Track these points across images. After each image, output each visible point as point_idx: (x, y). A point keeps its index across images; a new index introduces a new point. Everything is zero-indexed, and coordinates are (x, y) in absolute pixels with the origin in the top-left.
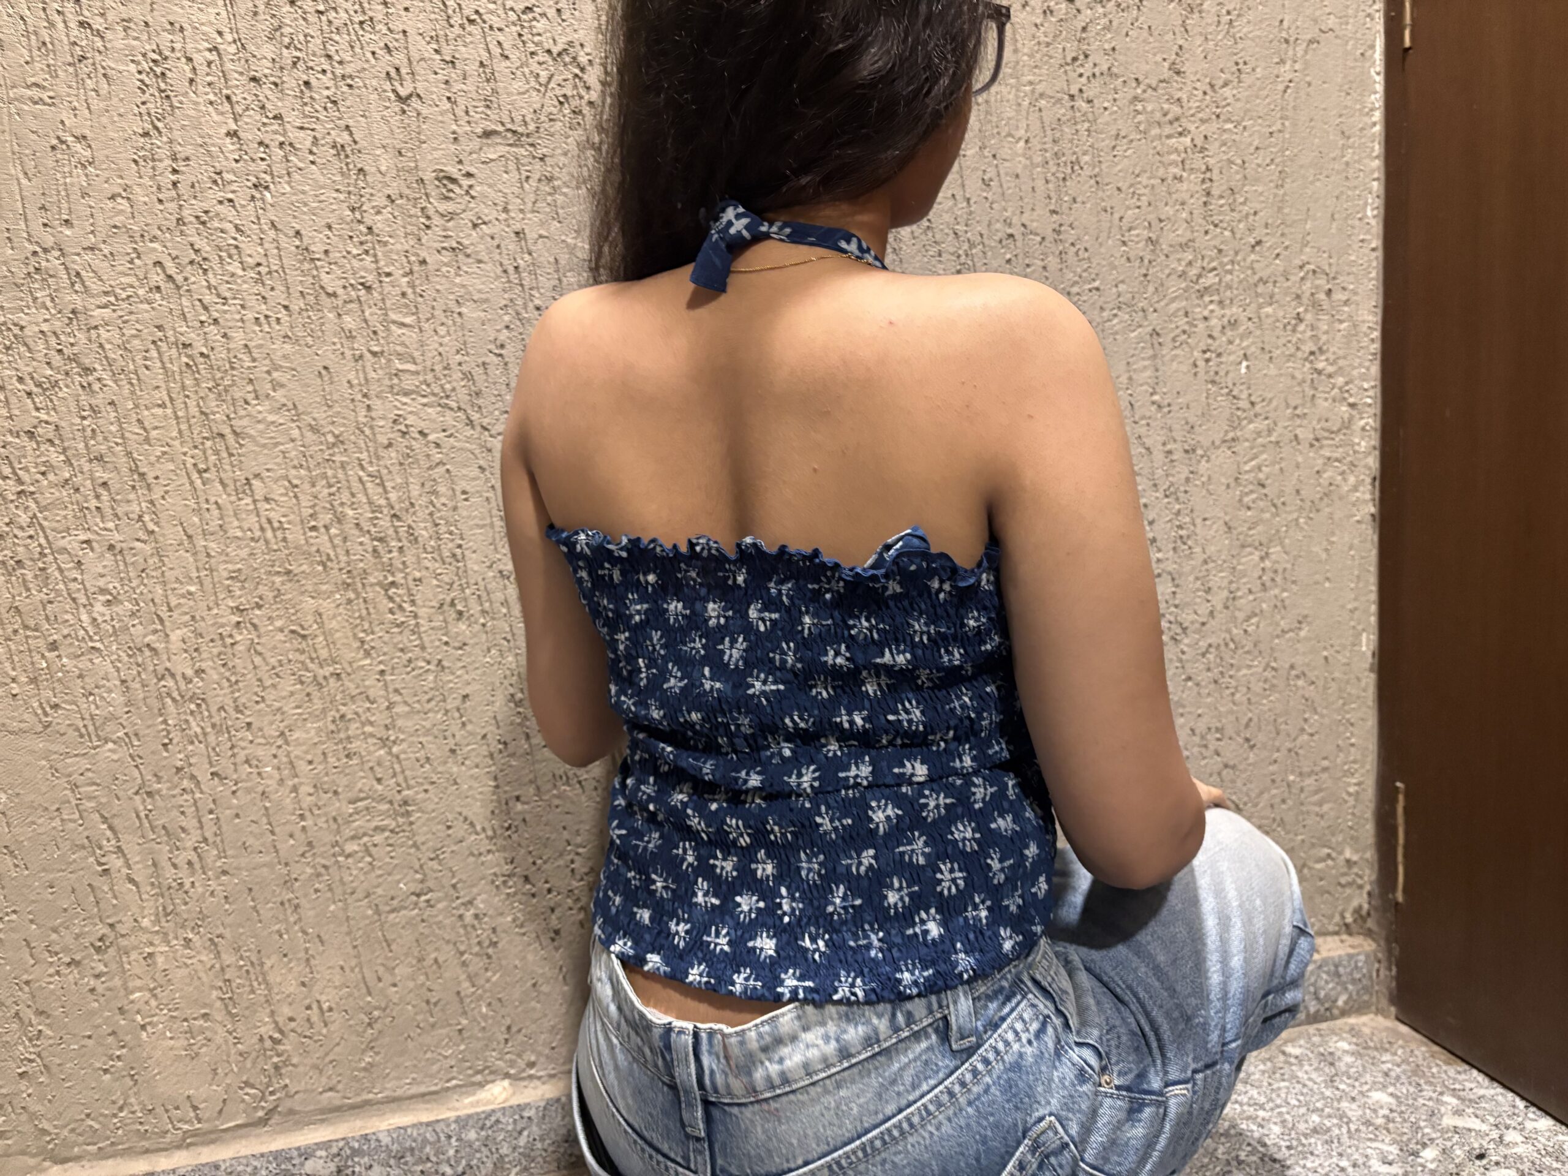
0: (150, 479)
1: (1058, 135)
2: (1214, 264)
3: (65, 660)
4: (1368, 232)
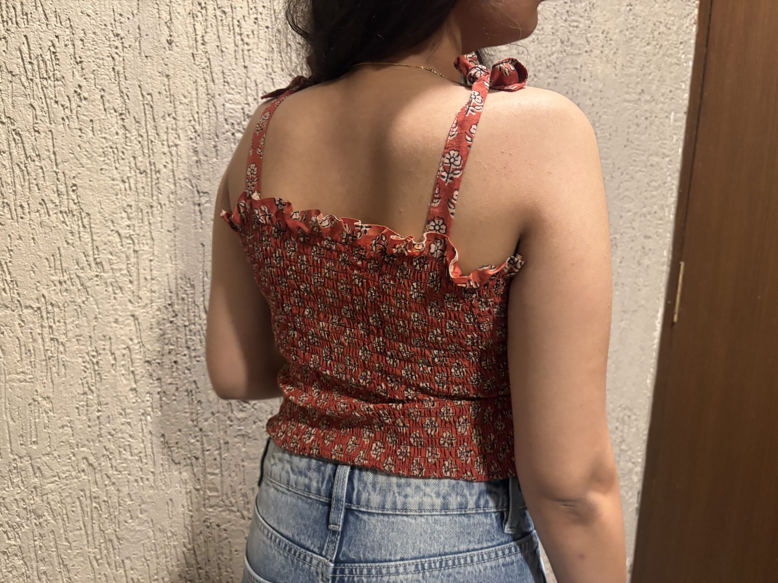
0: (70, 567)
4: (647, 390)
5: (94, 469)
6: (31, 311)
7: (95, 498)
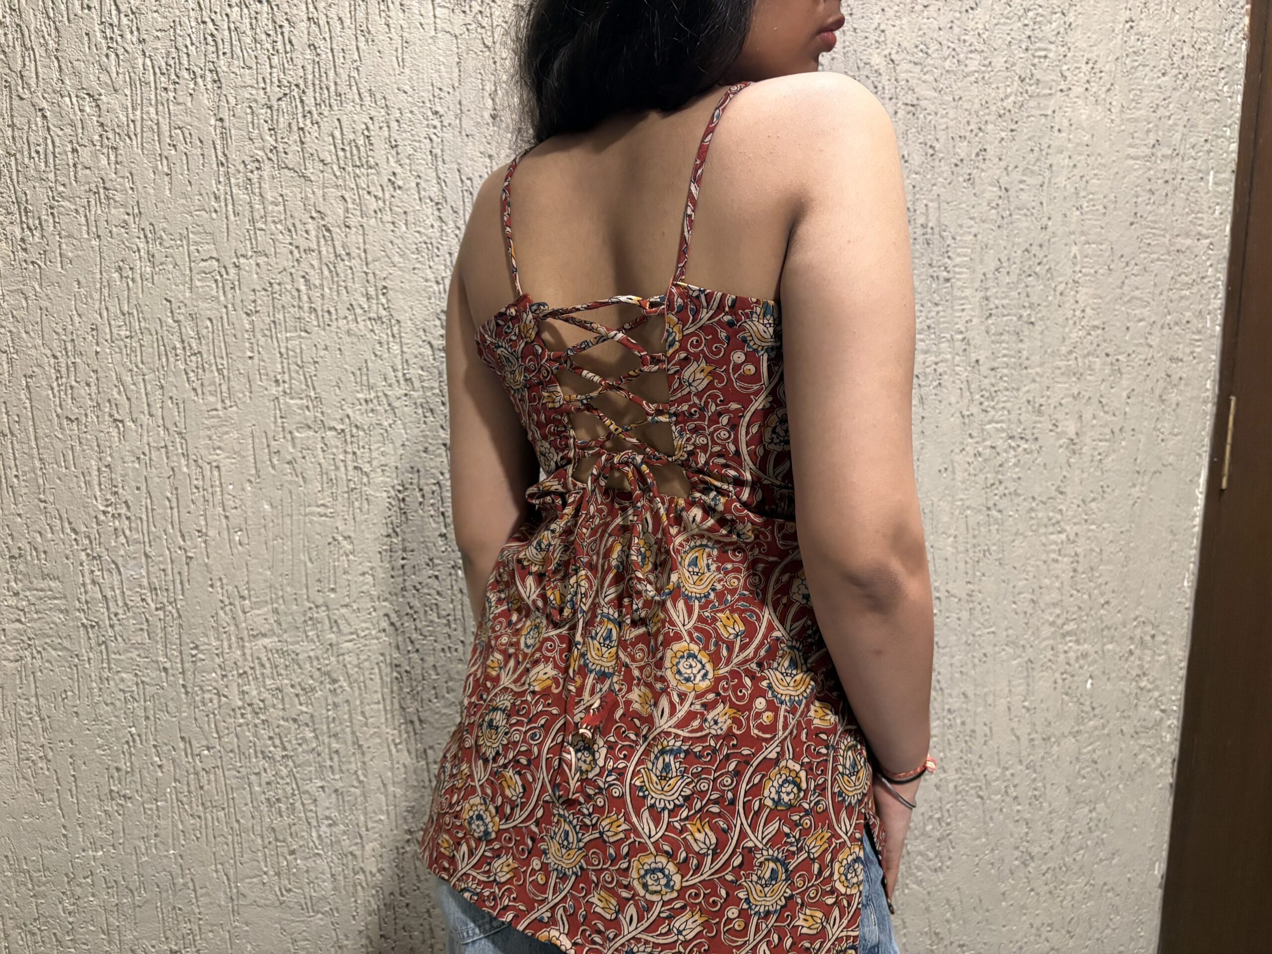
0: (365, 748)
1: (976, 532)
2: (1075, 616)
3: (299, 861)
4: (1184, 597)
5: (396, 630)
6: (334, 433)
7: (397, 666)
